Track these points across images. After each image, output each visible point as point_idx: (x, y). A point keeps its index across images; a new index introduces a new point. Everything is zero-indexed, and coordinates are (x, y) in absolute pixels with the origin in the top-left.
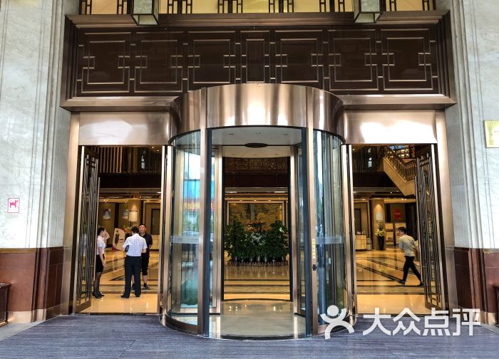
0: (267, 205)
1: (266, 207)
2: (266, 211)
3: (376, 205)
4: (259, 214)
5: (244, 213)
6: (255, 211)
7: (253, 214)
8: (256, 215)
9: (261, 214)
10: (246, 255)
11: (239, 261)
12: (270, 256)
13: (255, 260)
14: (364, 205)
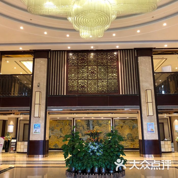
0: (101, 121)
1: (100, 122)
2: (100, 125)
3: (174, 120)
4: (95, 127)
5: (85, 126)
6: (93, 125)
7: (91, 127)
8: (93, 127)
9: (97, 127)
10: (83, 165)
11: (76, 172)
12: (108, 167)
13: (92, 172)
14: (166, 121)
